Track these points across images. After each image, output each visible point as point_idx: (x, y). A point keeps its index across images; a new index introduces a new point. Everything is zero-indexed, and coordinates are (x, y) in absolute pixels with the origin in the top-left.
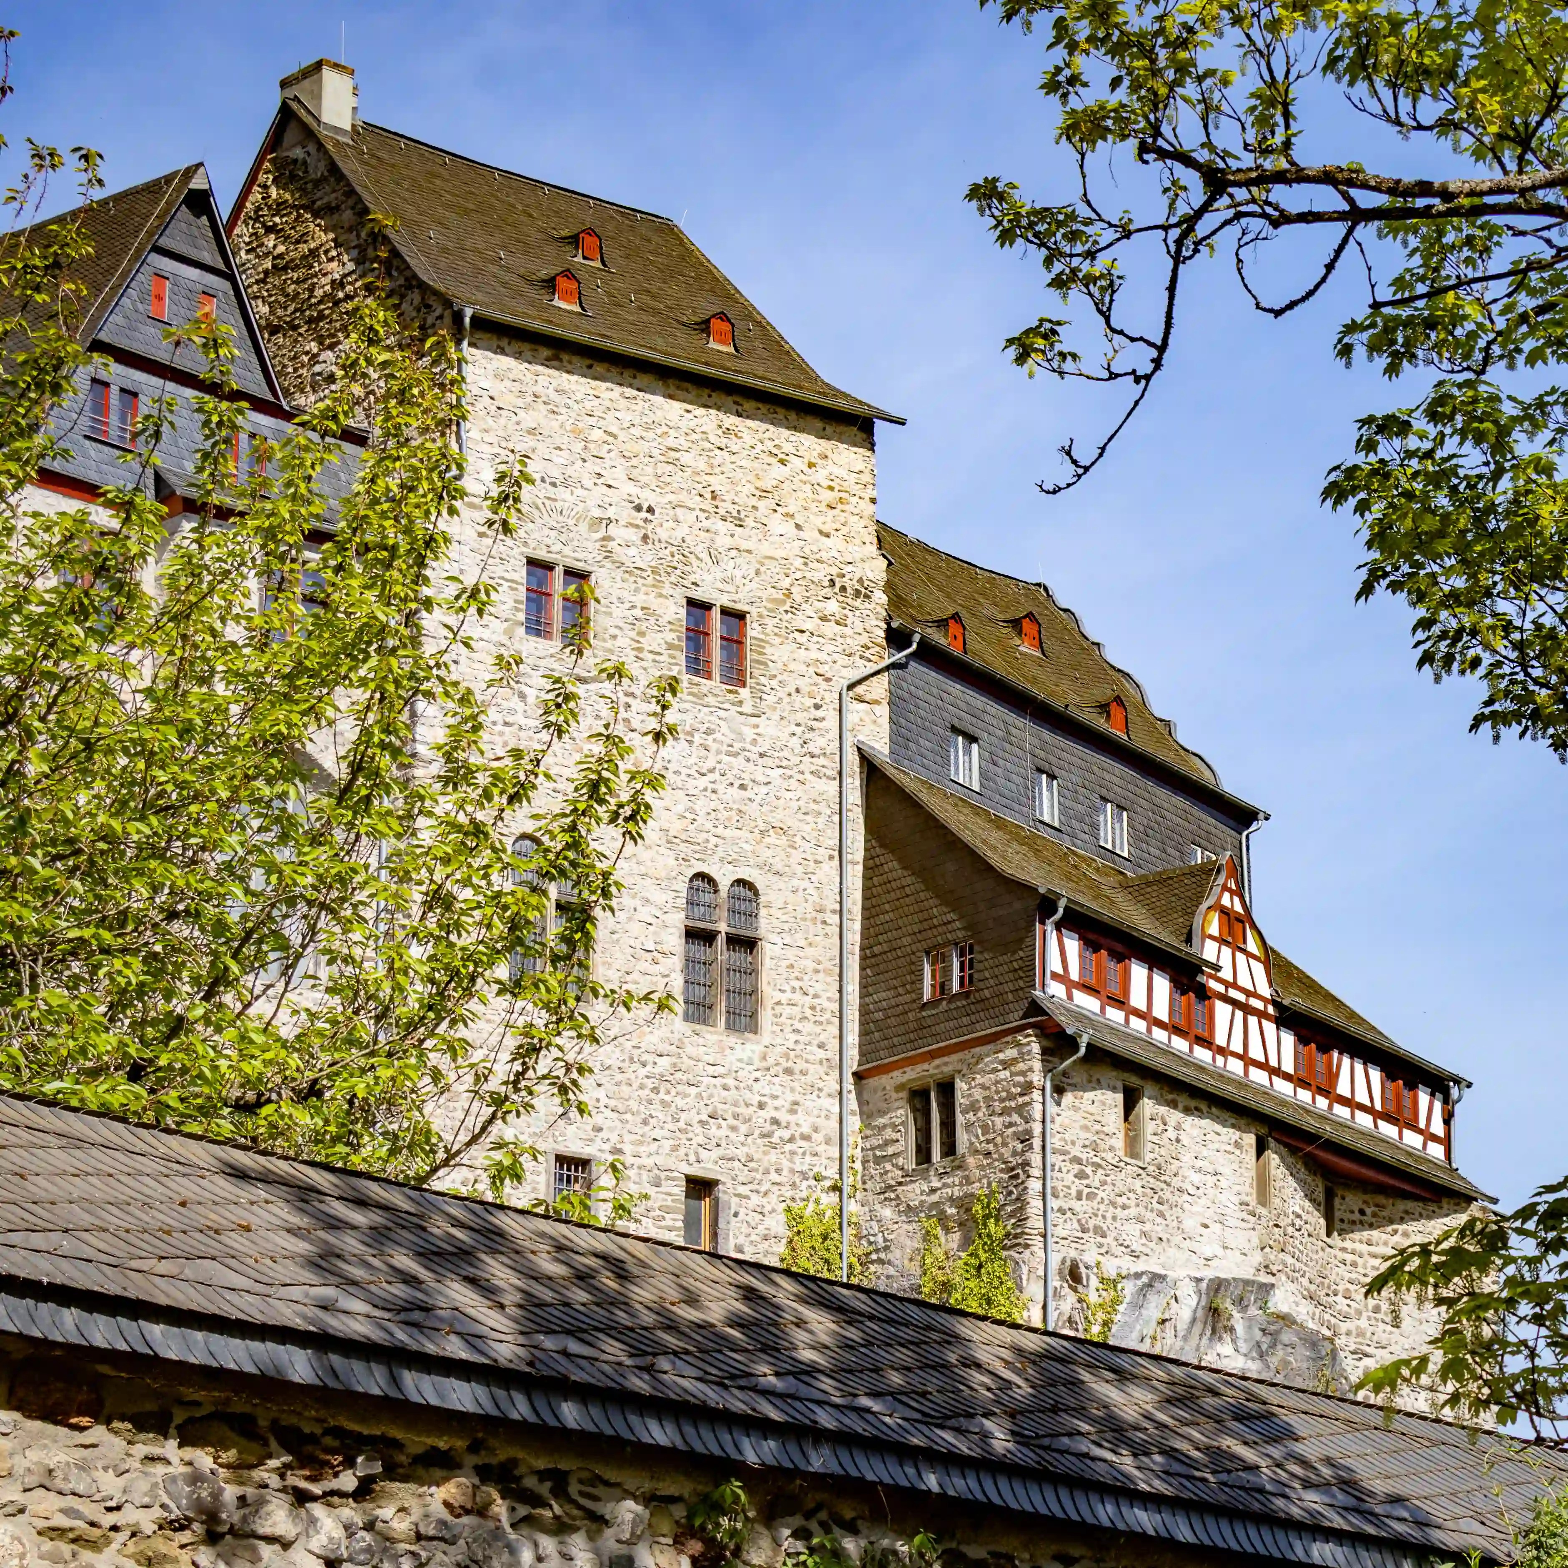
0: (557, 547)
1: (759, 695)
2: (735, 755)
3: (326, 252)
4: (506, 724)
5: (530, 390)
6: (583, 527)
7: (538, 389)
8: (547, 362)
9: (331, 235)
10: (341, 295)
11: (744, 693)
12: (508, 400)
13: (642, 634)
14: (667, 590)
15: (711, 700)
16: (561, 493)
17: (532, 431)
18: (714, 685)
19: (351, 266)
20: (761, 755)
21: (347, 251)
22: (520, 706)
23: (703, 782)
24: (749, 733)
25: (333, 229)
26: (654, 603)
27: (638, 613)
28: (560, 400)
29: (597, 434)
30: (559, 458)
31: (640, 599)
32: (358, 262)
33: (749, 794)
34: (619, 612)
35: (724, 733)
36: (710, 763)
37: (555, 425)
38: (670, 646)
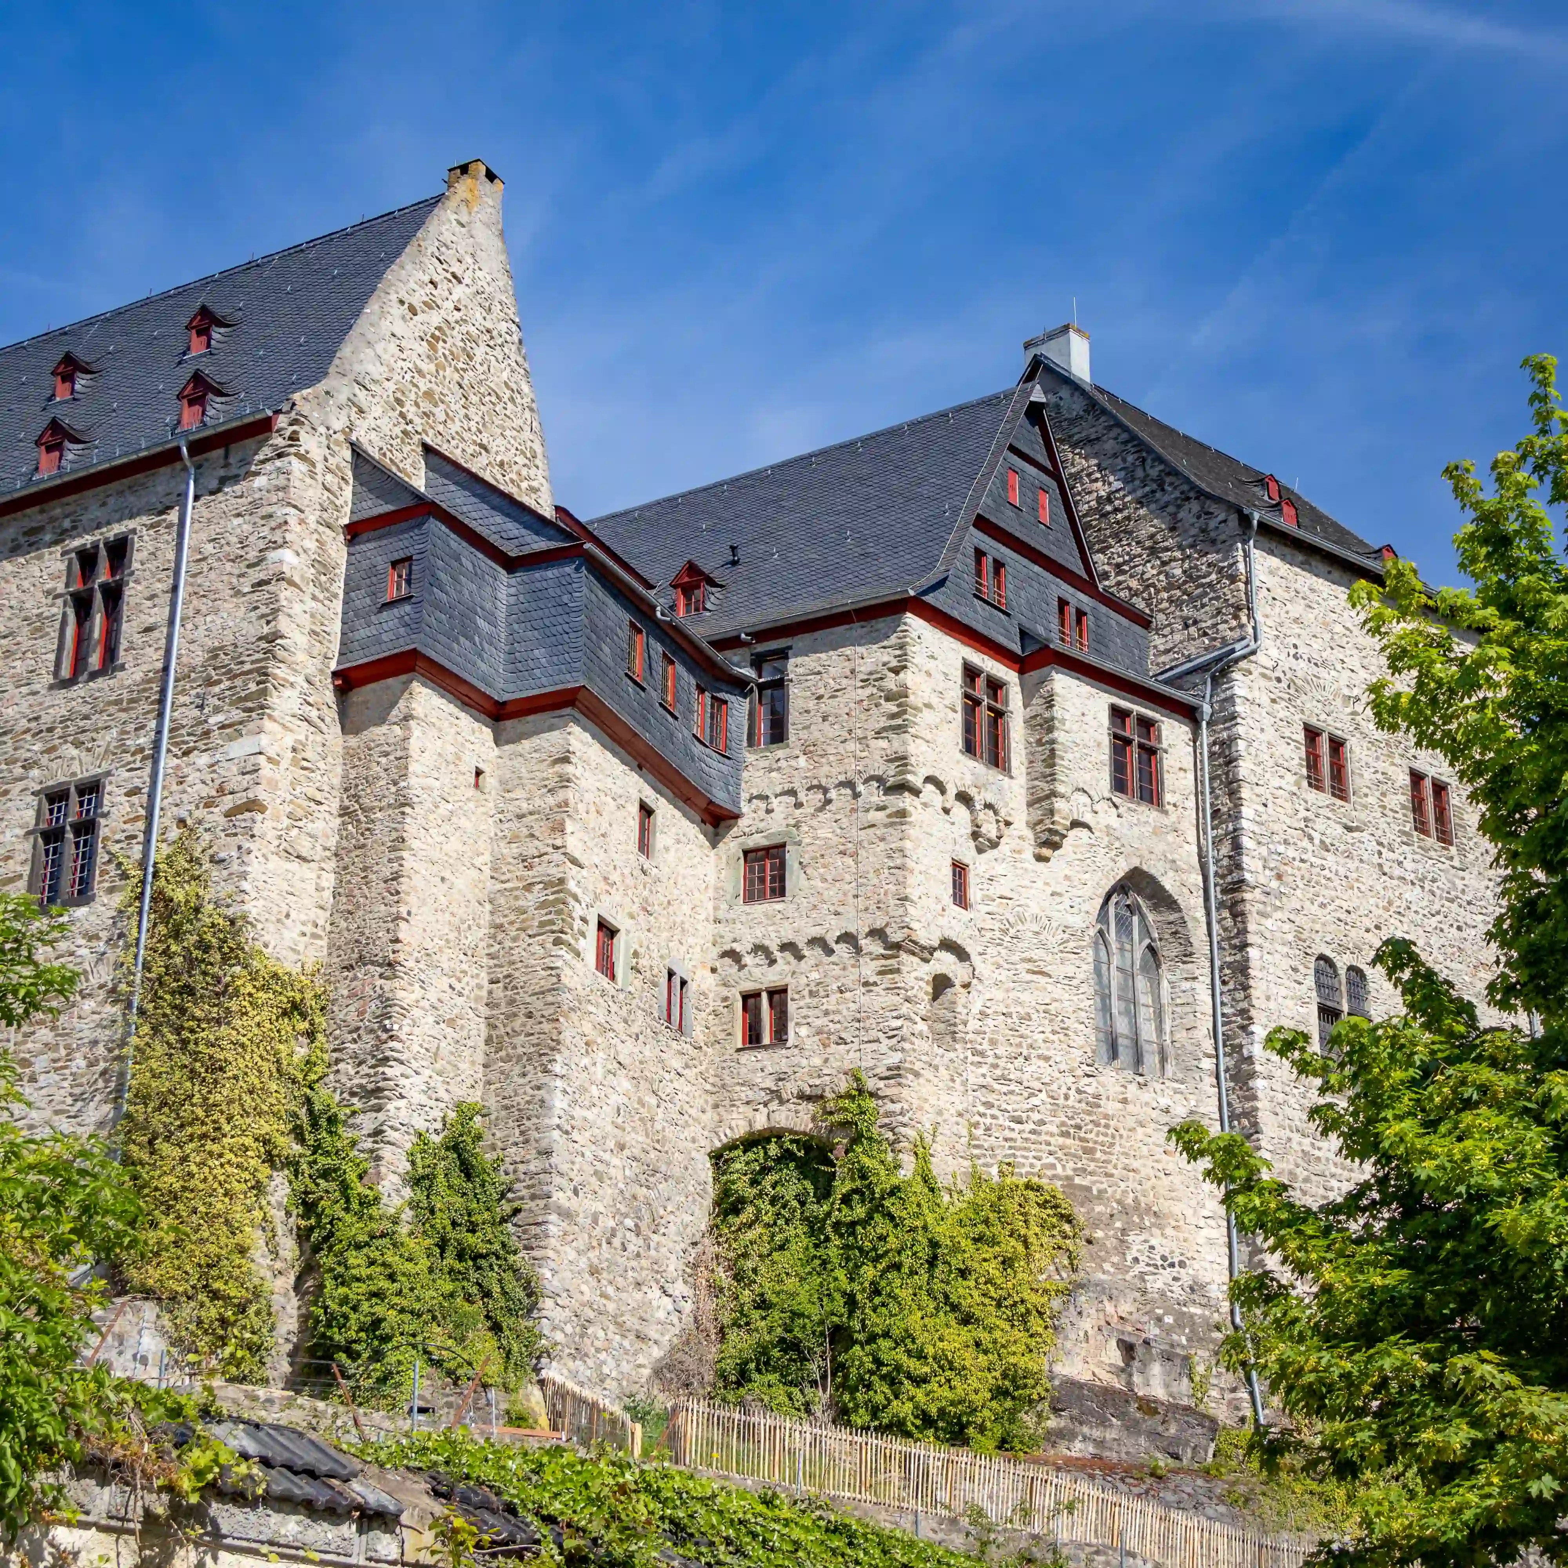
0: (1323, 717)
1: (1462, 852)
2: (1452, 901)
3: (1089, 475)
4: (1302, 861)
5: (1293, 586)
6: (1339, 702)
7: (1298, 586)
8: (1302, 565)
9: (1094, 462)
10: (1109, 508)
11: (1453, 850)
12: (1279, 593)
13: (1383, 794)
14: (1397, 760)
15: (1432, 854)
16: (1322, 672)
17: (1296, 620)
18: (1431, 841)
19: (1118, 485)
20: (1469, 903)
21: (1113, 473)
22: (1310, 847)
23: (1434, 921)
24: (1459, 884)
25: (1096, 455)
26: (1391, 770)
27: (1379, 776)
28: (1312, 596)
29: (1338, 628)
30: (1316, 645)
31: (1381, 766)
32: (1126, 481)
33: (1464, 934)
34: (1368, 774)
35: (1443, 883)
36: (1437, 907)
37: (1311, 617)
38: (1403, 807)
